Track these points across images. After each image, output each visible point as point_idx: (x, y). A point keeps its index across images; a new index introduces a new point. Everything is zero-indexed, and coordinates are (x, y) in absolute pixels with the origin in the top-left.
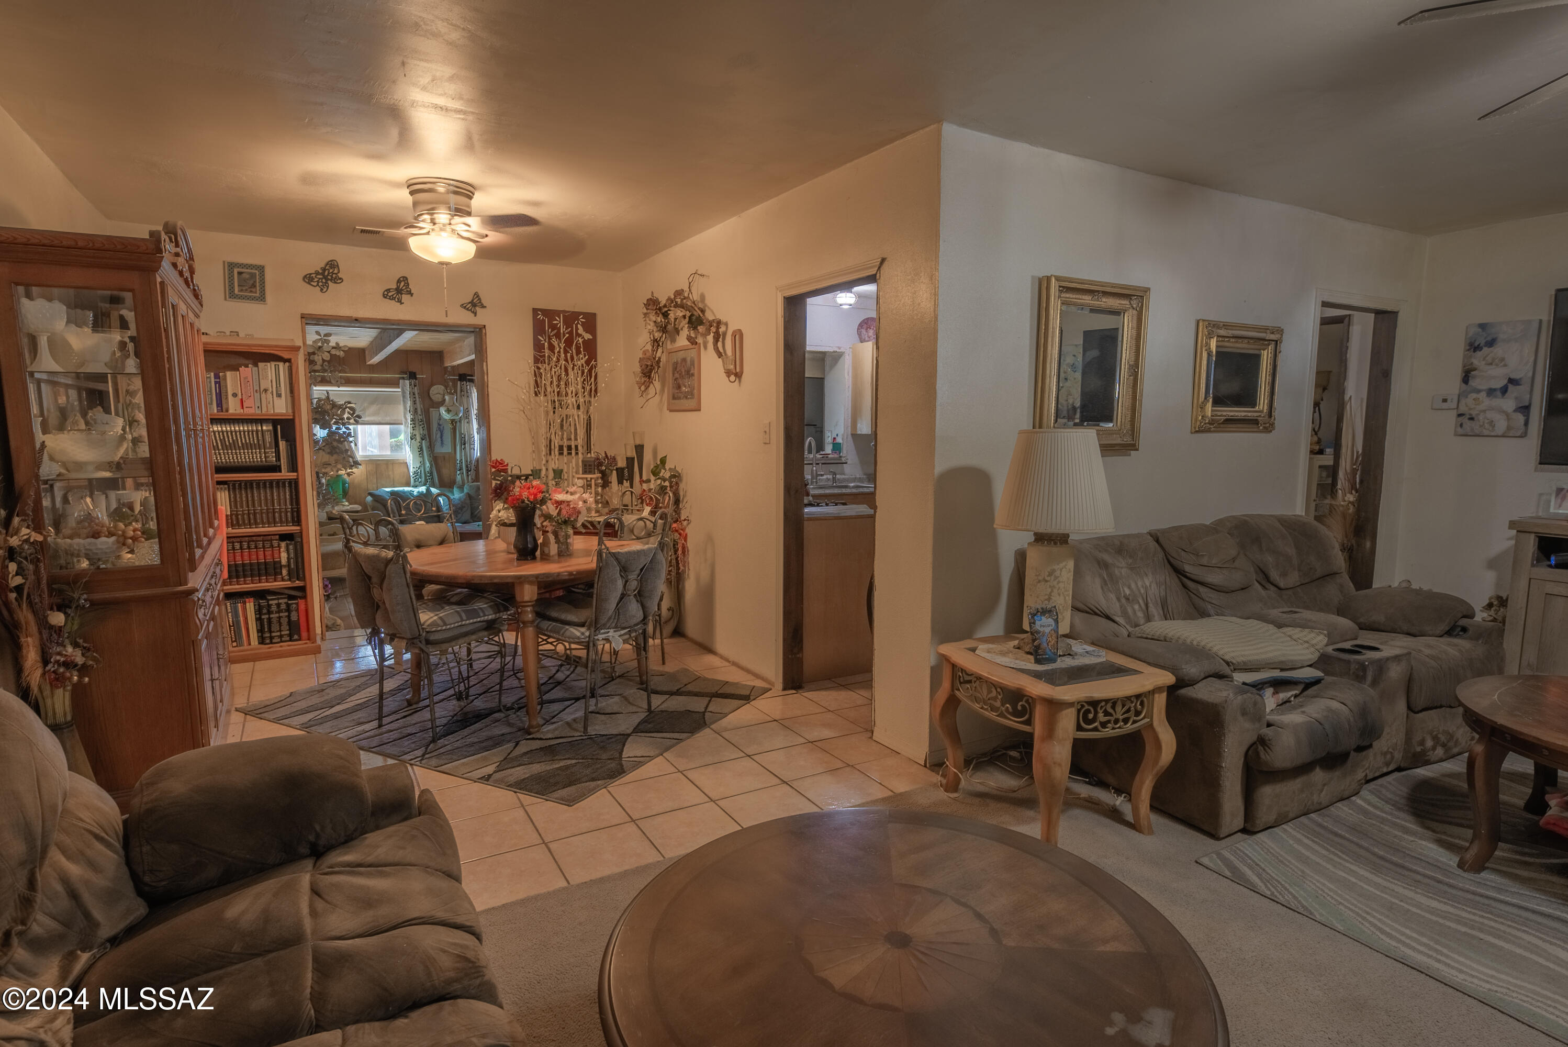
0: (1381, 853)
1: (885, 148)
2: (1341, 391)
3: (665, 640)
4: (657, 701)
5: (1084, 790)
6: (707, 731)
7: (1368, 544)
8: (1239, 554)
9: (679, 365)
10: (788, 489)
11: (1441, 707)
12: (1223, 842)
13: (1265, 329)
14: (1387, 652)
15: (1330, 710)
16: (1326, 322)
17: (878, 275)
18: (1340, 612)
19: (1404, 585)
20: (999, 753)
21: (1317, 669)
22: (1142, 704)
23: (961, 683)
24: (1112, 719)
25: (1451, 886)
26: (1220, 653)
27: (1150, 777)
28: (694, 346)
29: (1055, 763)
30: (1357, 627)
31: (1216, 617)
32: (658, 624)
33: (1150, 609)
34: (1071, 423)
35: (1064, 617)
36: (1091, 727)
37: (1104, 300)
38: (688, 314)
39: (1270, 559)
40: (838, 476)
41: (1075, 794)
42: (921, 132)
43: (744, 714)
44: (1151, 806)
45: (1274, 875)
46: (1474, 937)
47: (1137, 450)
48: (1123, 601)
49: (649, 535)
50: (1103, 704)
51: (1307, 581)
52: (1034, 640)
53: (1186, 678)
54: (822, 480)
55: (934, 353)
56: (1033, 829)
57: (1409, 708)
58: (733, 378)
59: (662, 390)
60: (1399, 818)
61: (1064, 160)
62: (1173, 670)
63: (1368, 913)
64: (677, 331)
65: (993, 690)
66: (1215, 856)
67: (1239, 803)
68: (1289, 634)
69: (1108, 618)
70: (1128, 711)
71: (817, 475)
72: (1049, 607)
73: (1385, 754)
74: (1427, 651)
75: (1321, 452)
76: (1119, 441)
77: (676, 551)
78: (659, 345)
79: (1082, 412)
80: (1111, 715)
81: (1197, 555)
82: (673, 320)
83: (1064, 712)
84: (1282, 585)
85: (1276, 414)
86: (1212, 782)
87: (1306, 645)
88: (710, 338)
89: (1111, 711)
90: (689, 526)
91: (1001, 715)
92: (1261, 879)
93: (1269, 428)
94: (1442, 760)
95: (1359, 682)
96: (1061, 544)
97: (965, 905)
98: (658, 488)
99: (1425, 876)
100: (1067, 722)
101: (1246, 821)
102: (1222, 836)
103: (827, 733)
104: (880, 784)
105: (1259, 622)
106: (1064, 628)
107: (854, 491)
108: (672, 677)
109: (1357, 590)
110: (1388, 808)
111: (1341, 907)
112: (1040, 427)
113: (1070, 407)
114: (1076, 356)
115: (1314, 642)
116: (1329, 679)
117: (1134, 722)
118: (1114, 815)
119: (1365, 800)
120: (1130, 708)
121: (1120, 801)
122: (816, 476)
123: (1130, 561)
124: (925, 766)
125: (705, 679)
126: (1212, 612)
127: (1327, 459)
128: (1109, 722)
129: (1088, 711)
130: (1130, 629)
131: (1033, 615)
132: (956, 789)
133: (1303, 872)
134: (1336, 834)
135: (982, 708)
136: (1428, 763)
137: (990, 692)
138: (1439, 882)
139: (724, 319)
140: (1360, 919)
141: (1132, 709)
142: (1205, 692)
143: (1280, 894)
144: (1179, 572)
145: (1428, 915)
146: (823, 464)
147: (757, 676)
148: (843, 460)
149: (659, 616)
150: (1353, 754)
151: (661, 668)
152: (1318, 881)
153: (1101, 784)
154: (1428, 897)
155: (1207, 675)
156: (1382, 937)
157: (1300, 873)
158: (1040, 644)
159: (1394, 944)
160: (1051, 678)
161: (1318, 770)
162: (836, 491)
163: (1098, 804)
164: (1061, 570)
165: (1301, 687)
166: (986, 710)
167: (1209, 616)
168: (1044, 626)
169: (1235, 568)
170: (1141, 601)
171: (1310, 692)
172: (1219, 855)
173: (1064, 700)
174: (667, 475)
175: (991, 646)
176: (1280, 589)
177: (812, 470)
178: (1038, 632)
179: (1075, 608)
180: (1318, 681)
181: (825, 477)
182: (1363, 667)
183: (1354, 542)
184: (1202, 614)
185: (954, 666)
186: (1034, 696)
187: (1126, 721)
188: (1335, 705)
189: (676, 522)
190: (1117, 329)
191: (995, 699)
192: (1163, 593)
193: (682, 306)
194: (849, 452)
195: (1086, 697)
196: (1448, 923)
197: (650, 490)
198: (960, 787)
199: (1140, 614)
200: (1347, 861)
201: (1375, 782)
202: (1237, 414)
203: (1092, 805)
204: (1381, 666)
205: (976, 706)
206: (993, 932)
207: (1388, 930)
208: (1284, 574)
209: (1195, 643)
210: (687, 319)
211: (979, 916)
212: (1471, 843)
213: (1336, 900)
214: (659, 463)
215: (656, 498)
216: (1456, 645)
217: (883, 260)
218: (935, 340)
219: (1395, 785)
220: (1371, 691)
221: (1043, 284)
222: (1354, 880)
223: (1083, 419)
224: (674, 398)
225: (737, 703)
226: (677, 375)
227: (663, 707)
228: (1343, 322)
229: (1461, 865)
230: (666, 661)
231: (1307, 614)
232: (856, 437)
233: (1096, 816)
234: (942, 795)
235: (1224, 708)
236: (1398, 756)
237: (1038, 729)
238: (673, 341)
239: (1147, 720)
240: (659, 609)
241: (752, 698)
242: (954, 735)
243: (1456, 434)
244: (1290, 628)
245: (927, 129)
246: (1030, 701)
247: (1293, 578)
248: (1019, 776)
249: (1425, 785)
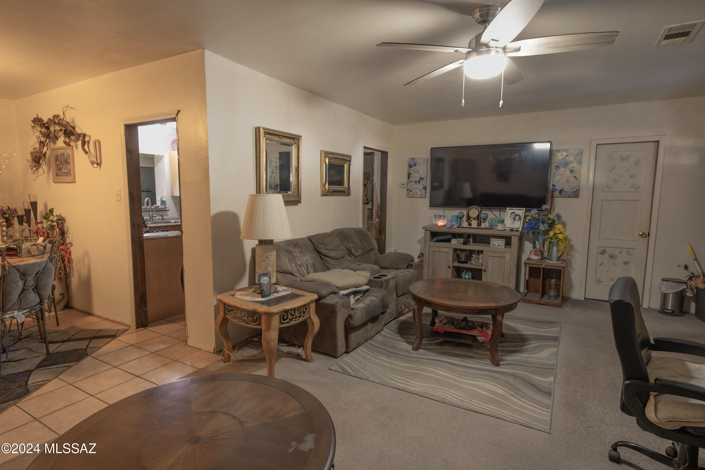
0: (390, 350)
1: (177, 56)
2: (373, 181)
3: (58, 312)
4: (52, 348)
5: (286, 349)
6: (88, 359)
7: (383, 237)
8: (340, 244)
9: (59, 157)
10: (133, 225)
11: (406, 294)
12: (339, 358)
13: (345, 155)
14: (389, 276)
15: (372, 300)
16: (365, 154)
17: (177, 118)
18: (375, 264)
19: (395, 251)
20: (249, 340)
21: (368, 285)
22: (306, 309)
23: (228, 311)
24: (294, 317)
25: (410, 357)
26: (334, 284)
27: (311, 338)
28: (68, 147)
29: (271, 340)
30: (380, 268)
31: (333, 270)
32: (52, 304)
33: (309, 269)
34: (276, 192)
35: (273, 276)
36: (286, 322)
37: (284, 139)
38: (63, 129)
39: (351, 245)
40: (165, 217)
41: (282, 351)
42: (194, 52)
43: (113, 345)
44: (312, 350)
45: (356, 367)
46: (417, 373)
47: (301, 203)
48: (298, 266)
49: (43, 253)
50: (290, 311)
51: (364, 252)
52: (260, 288)
53: (322, 296)
54: (156, 219)
55: (207, 158)
56: (263, 372)
57: (397, 296)
58: (95, 165)
59: (49, 171)
60: (395, 336)
61: (263, 77)
62: (317, 293)
63: (386, 373)
64: (57, 138)
65: (243, 312)
66: (336, 365)
67: (344, 342)
68: (358, 273)
69: (292, 274)
70: (301, 312)
71: (153, 217)
72: (266, 272)
73: (390, 314)
74: (401, 275)
75: (368, 203)
76: (293, 199)
77: (63, 262)
78: (44, 145)
79: (280, 187)
80: (294, 315)
81: (326, 245)
82: (53, 132)
83: (274, 317)
84: (356, 255)
85: (351, 189)
86: (333, 336)
87: (364, 277)
88: (80, 143)
89: (293, 313)
90: (72, 247)
91: (247, 323)
92: (352, 370)
93: (349, 194)
94: (407, 313)
95: (381, 289)
96: (270, 244)
97: (228, 414)
98: (49, 226)
99: (403, 355)
100: (276, 322)
101: (346, 348)
102: (338, 356)
103: (162, 346)
104: (191, 366)
105: (348, 270)
106: (274, 281)
107: (174, 224)
108: (64, 332)
109: (380, 254)
110: (392, 333)
111: (378, 373)
112: (260, 193)
113: (275, 185)
114: (276, 162)
115: (366, 275)
116: (372, 289)
117: (303, 317)
118: (298, 357)
119: (385, 332)
120: (301, 311)
121: (300, 351)
122: (151, 217)
123: (300, 249)
124: (214, 353)
125: (87, 330)
126: (332, 268)
127: (369, 206)
128: (293, 318)
129: (284, 315)
130: (301, 278)
131: (260, 277)
132: (229, 360)
133: (366, 363)
134: (376, 347)
135: (239, 321)
136: (403, 314)
137: (241, 313)
138: (407, 356)
139: (87, 133)
140: (384, 376)
141: (302, 311)
142: (329, 300)
143: (358, 374)
144: (319, 253)
145: (404, 369)
146: (155, 211)
147: (120, 324)
148: (167, 209)
149: (53, 299)
150: (380, 315)
151: (56, 328)
152: (371, 366)
153: (293, 345)
154: (404, 363)
155: (330, 293)
156: (391, 381)
157: (365, 364)
158: (263, 289)
159: (394, 382)
160: (269, 303)
161: (369, 324)
162: (164, 224)
163: (291, 354)
164: (271, 256)
165: (363, 293)
166: (240, 322)
167: (331, 269)
168: (264, 281)
169: (339, 250)
170: (305, 266)
171: (366, 295)
172: (337, 364)
173: (273, 312)
174: (55, 219)
175: (242, 292)
176: (355, 256)
177: (150, 214)
178: (262, 284)
179: (278, 272)
180: (368, 290)
181: (157, 218)
182: (382, 283)
183: (379, 237)
184: (329, 269)
185: (225, 304)
186: (261, 313)
187: (300, 317)
188: (374, 298)
189: (63, 244)
190: (290, 152)
191: (244, 316)
192: (313, 262)
193: (59, 124)
194: (170, 205)
195: (283, 309)
196: (410, 371)
197: (43, 228)
198: (231, 359)
199: (305, 271)
200: (379, 356)
201: (388, 325)
202: (337, 188)
203: (289, 355)
204: (387, 281)
205: (236, 321)
206: (241, 423)
207: (392, 378)
208: (356, 251)
209: (325, 281)
210: (63, 132)
211: (234, 417)
212: (416, 340)
213: (376, 371)
214: (48, 212)
215: (48, 233)
216: (409, 271)
217: (179, 111)
218: (208, 152)
219: (394, 325)
220: (385, 292)
221: (257, 130)
222: (382, 362)
223: (281, 190)
224: (57, 175)
225: (107, 340)
226: (58, 163)
227: (58, 350)
228: (371, 155)
229: (413, 349)
230: (60, 324)
231: (364, 265)
232: (173, 197)
233: (291, 359)
234: (222, 365)
235: (336, 305)
236: (394, 314)
237: (263, 326)
238: (54, 143)
239: (308, 315)
240: (52, 295)
241: (117, 336)
242: (226, 336)
243: (407, 197)
244: (358, 271)
245: (197, 51)
246: (260, 315)
247: (360, 252)
248: (258, 349)
249: (403, 323)
